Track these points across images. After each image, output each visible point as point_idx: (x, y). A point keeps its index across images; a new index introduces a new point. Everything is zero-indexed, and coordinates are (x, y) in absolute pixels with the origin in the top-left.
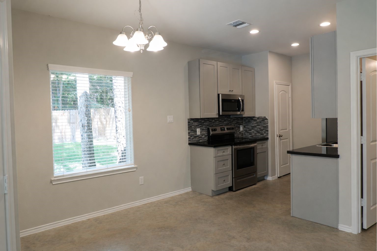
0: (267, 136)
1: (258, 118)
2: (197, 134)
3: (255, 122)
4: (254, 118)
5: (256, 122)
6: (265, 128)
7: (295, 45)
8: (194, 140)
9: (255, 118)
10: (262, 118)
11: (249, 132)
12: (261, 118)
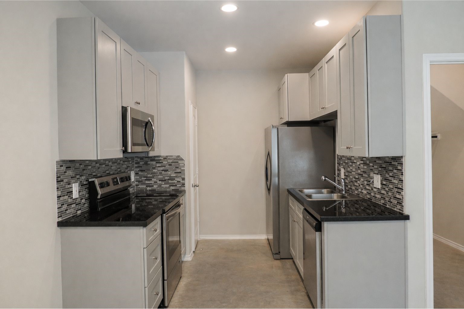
0: (182, 188)
1: (165, 158)
2: (72, 198)
3: (158, 165)
4: (156, 159)
5: (160, 165)
6: (179, 175)
7: (231, 50)
8: (67, 212)
9: (161, 158)
10: (173, 157)
11: (147, 182)
12: (171, 157)
